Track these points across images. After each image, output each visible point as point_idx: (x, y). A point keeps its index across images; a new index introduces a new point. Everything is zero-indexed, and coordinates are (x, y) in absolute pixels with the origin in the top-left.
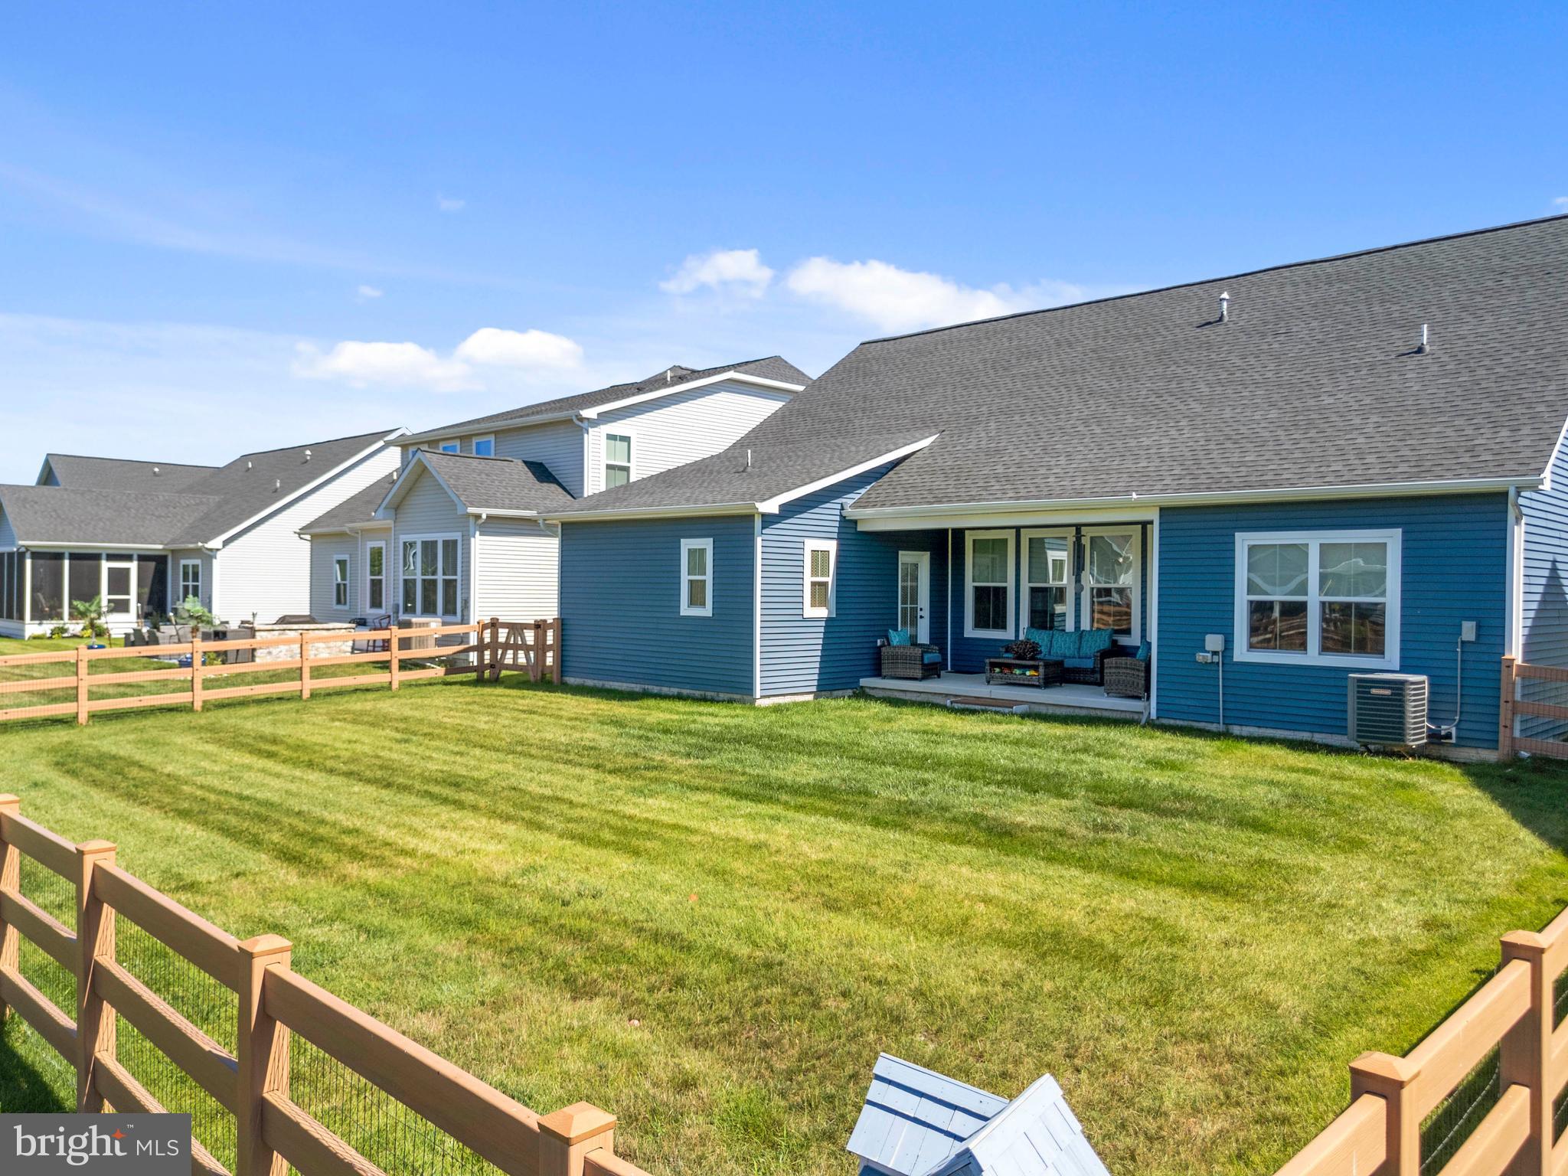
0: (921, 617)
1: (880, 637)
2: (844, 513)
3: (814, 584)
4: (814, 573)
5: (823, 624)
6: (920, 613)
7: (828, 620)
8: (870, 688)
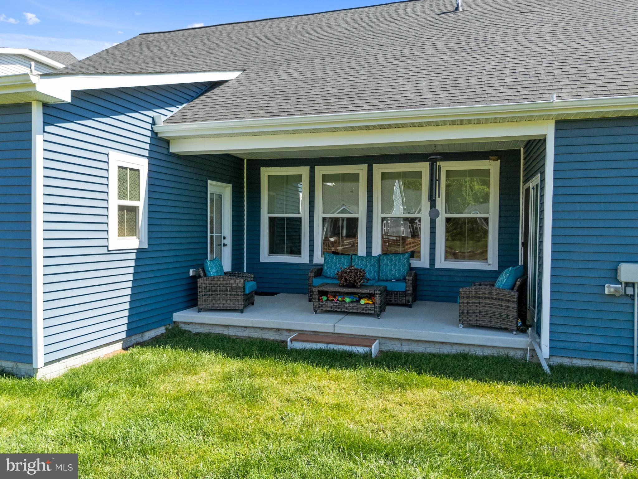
0: (225, 245)
1: (192, 267)
2: (156, 129)
3: (121, 208)
4: (122, 195)
5: (133, 256)
6: (223, 241)
7: (139, 251)
8: (185, 323)
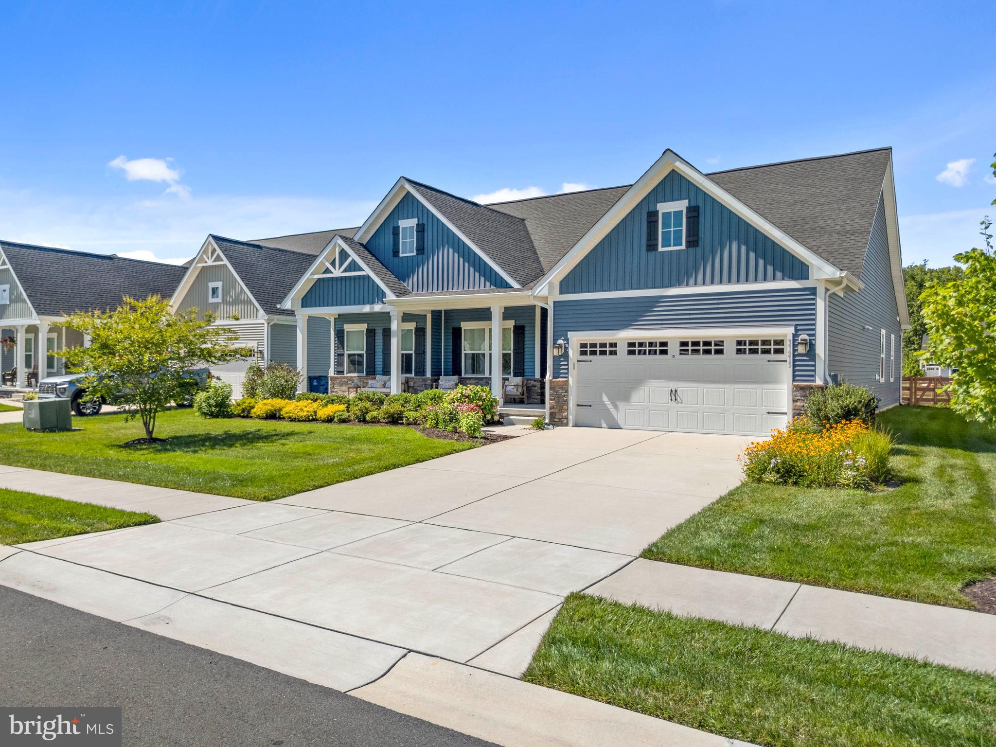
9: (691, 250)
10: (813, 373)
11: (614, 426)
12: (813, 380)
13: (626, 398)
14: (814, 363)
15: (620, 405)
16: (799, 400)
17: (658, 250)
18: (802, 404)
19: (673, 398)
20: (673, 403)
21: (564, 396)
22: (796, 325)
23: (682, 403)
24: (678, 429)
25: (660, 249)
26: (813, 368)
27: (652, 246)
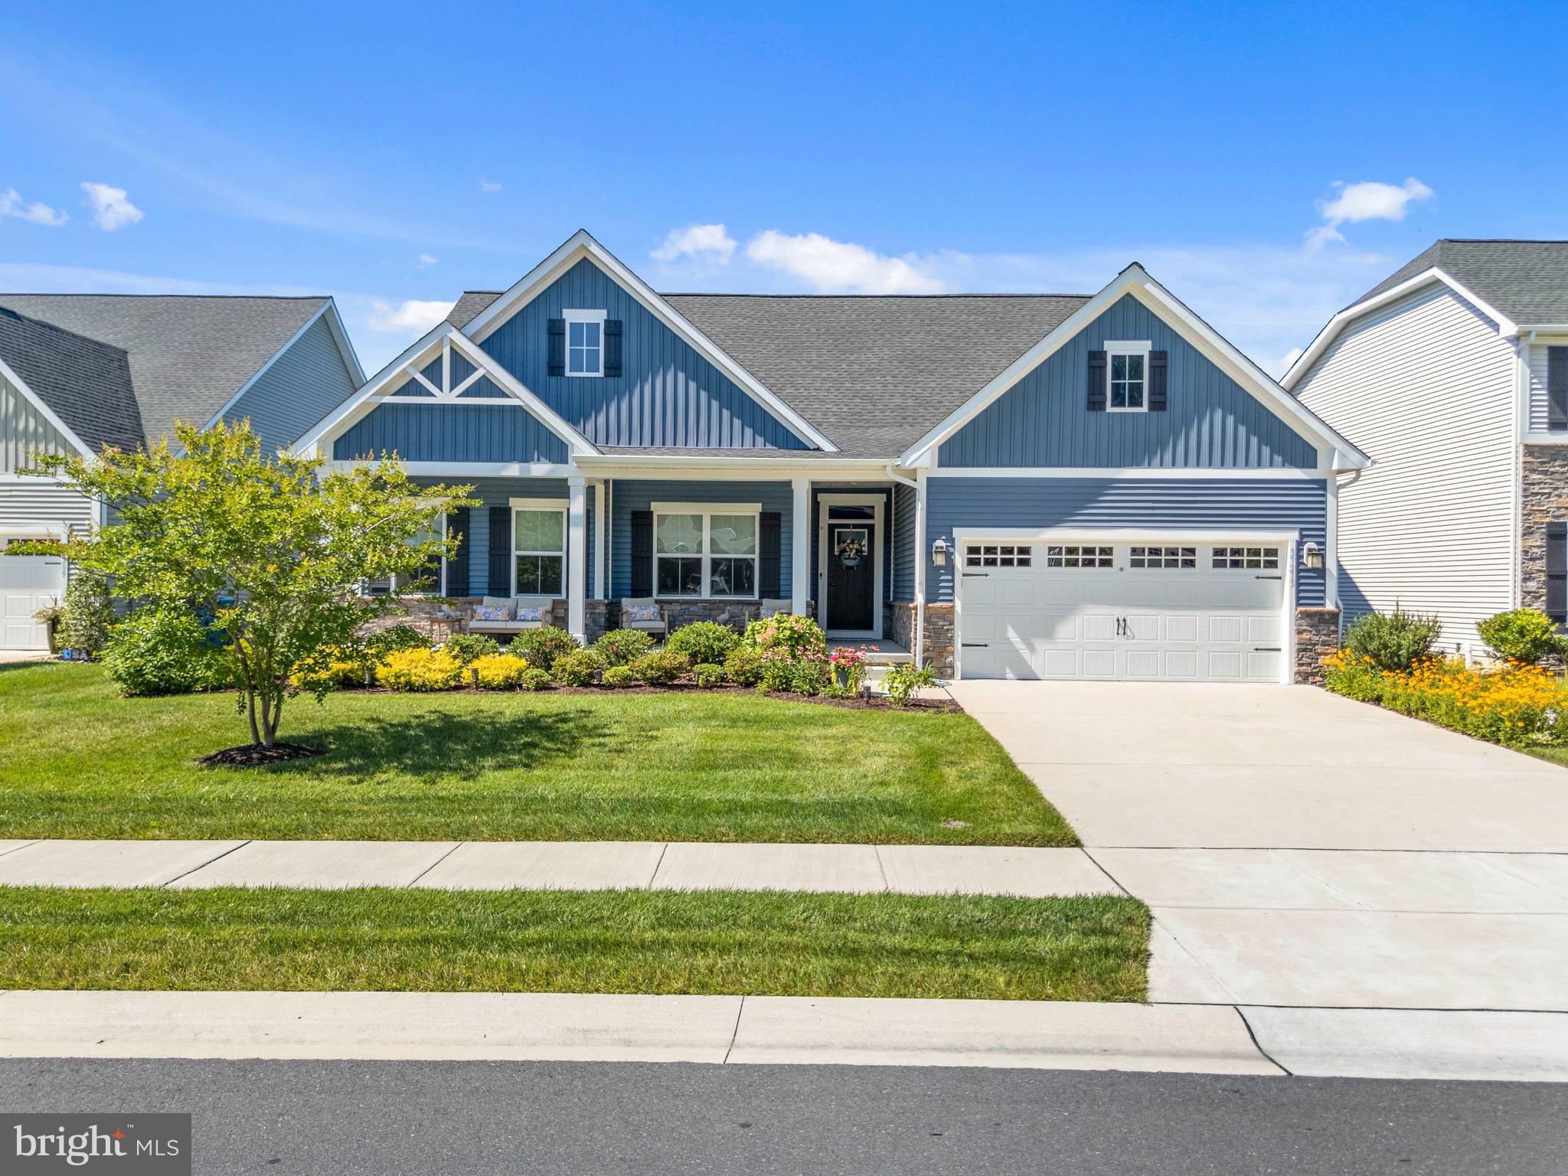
9: (1155, 414)
10: (1322, 595)
11: (1027, 676)
12: (1322, 604)
13: (1048, 634)
14: (1323, 581)
15: (1038, 644)
16: (1305, 630)
17: (1105, 409)
18: (1308, 637)
19: (1121, 631)
20: (1121, 639)
21: (948, 630)
22: (1302, 529)
23: (1134, 638)
24: (1129, 677)
25: (1109, 409)
26: (1323, 588)
27: (1095, 404)
